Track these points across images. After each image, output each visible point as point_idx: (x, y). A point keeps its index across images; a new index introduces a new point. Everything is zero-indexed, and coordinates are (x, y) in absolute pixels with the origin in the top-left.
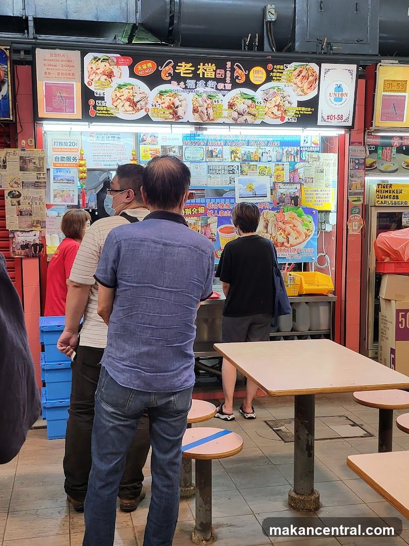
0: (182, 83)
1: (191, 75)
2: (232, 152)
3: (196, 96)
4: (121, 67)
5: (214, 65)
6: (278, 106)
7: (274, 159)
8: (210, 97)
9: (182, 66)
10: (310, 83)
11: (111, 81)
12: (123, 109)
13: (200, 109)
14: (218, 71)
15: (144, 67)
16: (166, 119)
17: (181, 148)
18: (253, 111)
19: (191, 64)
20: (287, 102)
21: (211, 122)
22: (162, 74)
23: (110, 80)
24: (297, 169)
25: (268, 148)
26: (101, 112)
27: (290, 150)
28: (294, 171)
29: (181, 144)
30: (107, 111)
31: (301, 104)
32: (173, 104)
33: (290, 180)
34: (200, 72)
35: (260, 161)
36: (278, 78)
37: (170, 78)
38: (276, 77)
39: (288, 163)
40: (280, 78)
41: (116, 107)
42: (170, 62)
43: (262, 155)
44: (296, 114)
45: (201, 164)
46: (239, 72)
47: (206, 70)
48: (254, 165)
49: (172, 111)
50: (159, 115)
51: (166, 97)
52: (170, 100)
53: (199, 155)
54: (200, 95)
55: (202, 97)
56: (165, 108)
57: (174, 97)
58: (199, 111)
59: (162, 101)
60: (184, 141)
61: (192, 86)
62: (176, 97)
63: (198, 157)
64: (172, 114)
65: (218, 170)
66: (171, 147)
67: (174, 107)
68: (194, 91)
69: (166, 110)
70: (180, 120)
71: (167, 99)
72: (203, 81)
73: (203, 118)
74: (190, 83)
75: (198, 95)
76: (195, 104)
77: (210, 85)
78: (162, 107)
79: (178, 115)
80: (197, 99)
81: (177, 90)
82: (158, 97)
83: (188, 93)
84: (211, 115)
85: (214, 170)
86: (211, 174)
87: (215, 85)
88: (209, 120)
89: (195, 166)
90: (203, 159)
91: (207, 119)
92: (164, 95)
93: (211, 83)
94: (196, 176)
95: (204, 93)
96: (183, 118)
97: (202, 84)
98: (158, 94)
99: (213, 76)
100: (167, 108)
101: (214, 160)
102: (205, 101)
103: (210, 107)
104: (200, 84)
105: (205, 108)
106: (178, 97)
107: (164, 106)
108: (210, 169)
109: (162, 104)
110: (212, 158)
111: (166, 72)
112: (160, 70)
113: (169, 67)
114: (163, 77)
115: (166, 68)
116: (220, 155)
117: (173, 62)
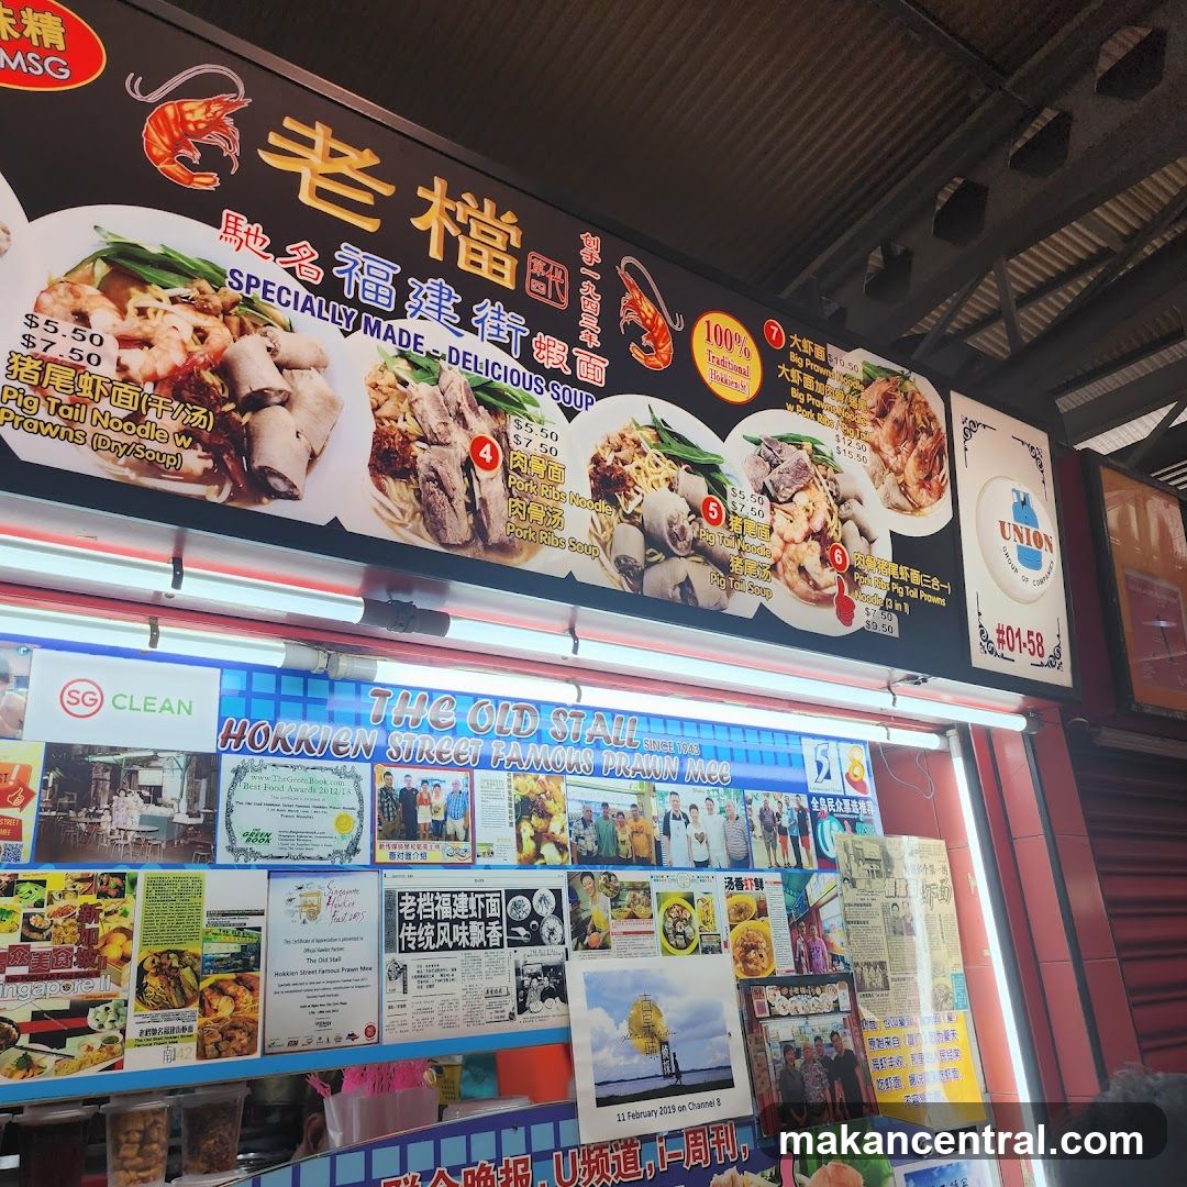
0: (304, 251)
1: (370, 225)
2: (527, 808)
3: (402, 368)
5: (509, 217)
6: (819, 535)
7: (719, 856)
8: (489, 397)
9: (310, 144)
10: (922, 456)
13: (423, 456)
14: (537, 264)
16: (153, 467)
17: (203, 767)
18: (715, 537)
19: (369, 158)
20: (851, 526)
21: (493, 558)
22: (156, 143)
24: (817, 908)
25: (688, 795)
27: (774, 807)
28: (804, 918)
29: (209, 745)
31: (904, 548)
32: (225, 368)
33: (798, 965)
34: (431, 222)
35: (660, 864)
36: (810, 398)
37: (207, 182)
38: (801, 388)
39: (777, 877)
40: (818, 403)
43: (667, 831)
44: (892, 595)
45: (340, 882)
46: (641, 308)
47: (465, 230)
48: (634, 887)
49: (205, 418)
50: (87, 427)
51: (166, 305)
52: (200, 334)
53: (325, 823)
54: (426, 367)
55: (437, 382)
56: (146, 380)
57: (235, 320)
58: (414, 470)
59: (124, 319)
60: (231, 723)
61: (377, 293)
62: (251, 328)
63: (322, 835)
64: (207, 442)
65: (447, 920)
66: (131, 762)
67: (226, 395)
68: (384, 325)
69: (161, 400)
70: (265, 500)
71: (171, 320)
72: (444, 285)
73: (442, 523)
74: (361, 270)
75: (415, 366)
76: (388, 419)
77: (487, 325)
78: (122, 368)
79: (256, 465)
80: (405, 384)
81: (266, 283)
82: (89, 284)
83: (346, 334)
84: (492, 516)
85: (425, 922)
86: (408, 950)
87: (519, 333)
88: (480, 544)
89: (298, 901)
90: (356, 851)
91: (468, 538)
92: (150, 284)
93: (496, 316)
94: (303, 973)
95: (454, 360)
96: (296, 498)
97: (444, 303)
98: (93, 259)
99: (508, 282)
100: (167, 390)
101: (423, 855)
102: (460, 416)
103: (488, 458)
104: (430, 298)
105: (458, 462)
106: (264, 329)
107: (145, 364)
108: (401, 915)
109: (125, 342)
110: (410, 842)
111: (187, 134)
112: (139, 97)
113: (214, 108)
114: (158, 160)
115: (186, 107)
116: (455, 825)
117: (242, 91)
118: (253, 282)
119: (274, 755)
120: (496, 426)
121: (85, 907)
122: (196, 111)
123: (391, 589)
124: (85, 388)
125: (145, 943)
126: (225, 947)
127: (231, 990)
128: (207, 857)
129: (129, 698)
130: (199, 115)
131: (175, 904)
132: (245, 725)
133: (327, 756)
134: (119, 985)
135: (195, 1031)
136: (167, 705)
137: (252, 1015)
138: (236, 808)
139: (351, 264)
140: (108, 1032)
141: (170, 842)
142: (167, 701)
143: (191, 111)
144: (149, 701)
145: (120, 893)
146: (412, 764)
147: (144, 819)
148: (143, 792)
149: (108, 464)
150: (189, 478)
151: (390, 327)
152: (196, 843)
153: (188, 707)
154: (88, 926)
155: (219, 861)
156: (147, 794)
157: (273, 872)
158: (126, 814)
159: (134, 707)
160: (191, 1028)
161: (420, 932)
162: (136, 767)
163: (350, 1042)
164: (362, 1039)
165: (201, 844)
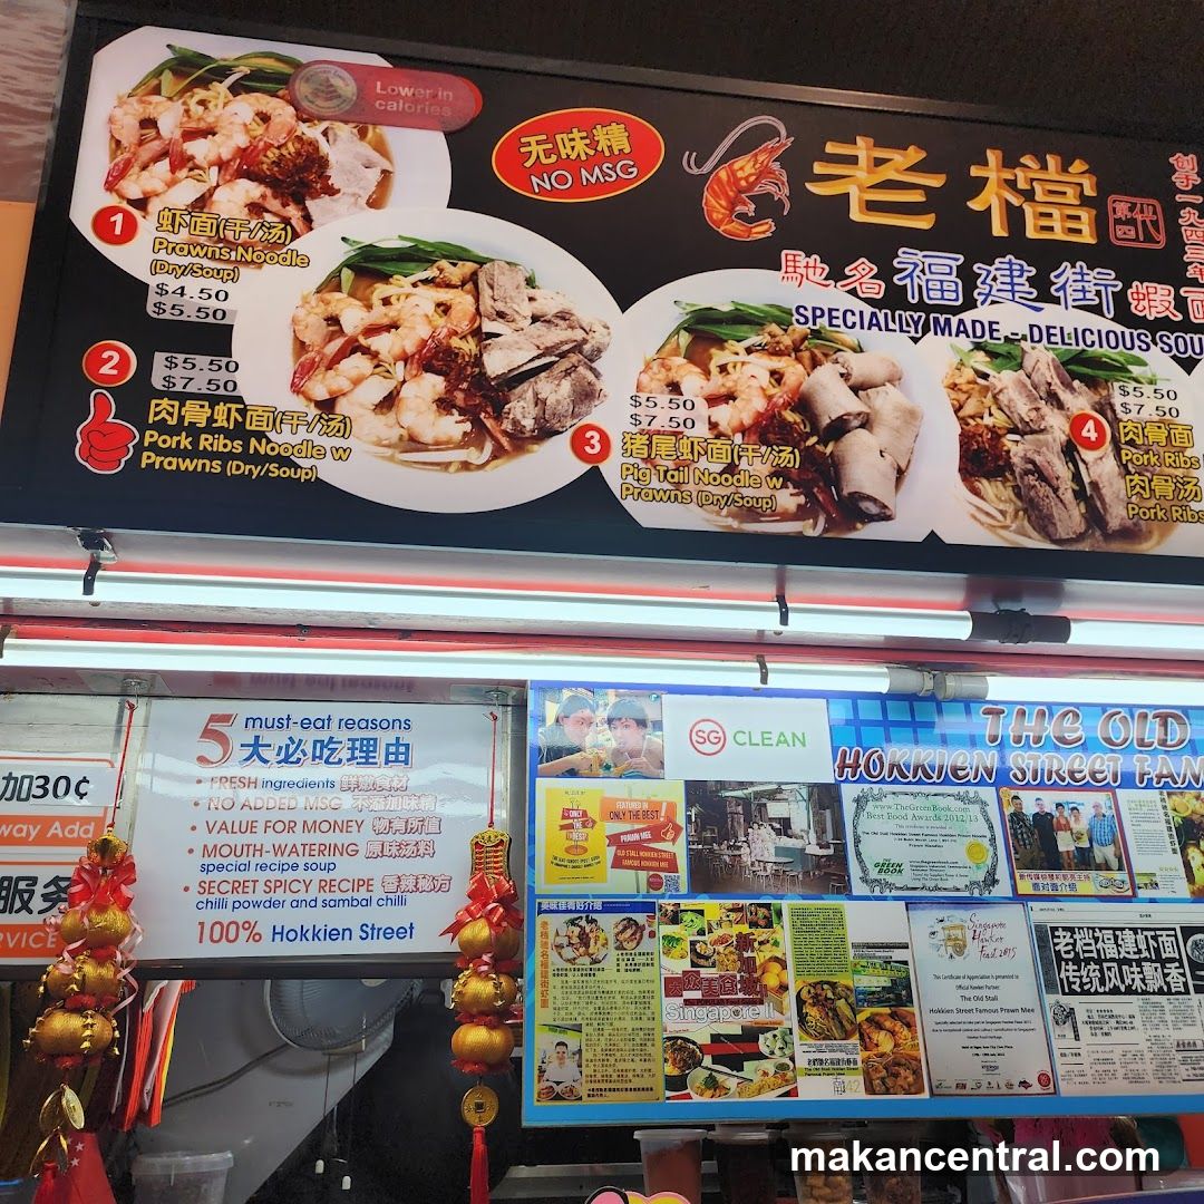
0: (862, 271)
1: (924, 223)
2: (1191, 831)
3: (980, 360)
4: (394, 136)
5: (1078, 166)
8: (1084, 369)
9: (853, 160)
11: (297, 223)
12: (385, 427)
13: (1016, 448)
14: (1120, 207)
15: (574, 145)
16: (752, 513)
17: (825, 798)
19: (914, 155)
21: (1116, 547)
22: (714, 207)
23: (293, 212)
26: (185, 442)
29: (827, 776)
30: (239, 432)
32: (803, 403)
34: (990, 200)
37: (764, 230)
41: (327, 406)
42: (769, 133)
45: (983, 915)
47: (1029, 195)
49: (792, 456)
50: (691, 487)
51: (743, 357)
52: (776, 376)
53: (955, 851)
54: (1007, 354)
55: (1020, 366)
56: (734, 432)
57: (806, 355)
58: (1010, 466)
59: (708, 380)
60: (845, 753)
61: (942, 291)
62: (823, 358)
63: (954, 865)
64: (797, 479)
65: (1112, 960)
66: (758, 795)
67: (808, 430)
68: (954, 321)
69: (750, 447)
70: (859, 525)
71: (749, 370)
72: (1014, 261)
73: (1050, 517)
74: (923, 271)
75: (993, 355)
76: (972, 417)
77: (1069, 290)
78: (713, 426)
79: (845, 493)
80: (985, 376)
81: (830, 310)
82: (677, 355)
83: (915, 340)
84: (1107, 500)
85: (1088, 961)
86: (1072, 992)
87: (1110, 289)
88: (1098, 533)
89: (941, 935)
90: (995, 882)
91: (1082, 528)
92: (726, 341)
93: (1079, 277)
94: (959, 1011)
95: (1036, 338)
96: (888, 518)
97: (1016, 280)
98: (677, 332)
99: (1088, 237)
100: (754, 438)
101: (1073, 886)
102: (1053, 399)
103: (1093, 436)
104: (1000, 279)
105: (1057, 448)
106: (834, 357)
107: (732, 416)
108: (1058, 953)
109: (713, 401)
110: (1055, 873)
111: (740, 191)
112: (695, 171)
113: (761, 159)
114: (719, 223)
115: (736, 166)
116: (1104, 852)
117: (783, 132)
118: (818, 313)
119: (892, 782)
120: (1097, 398)
121: (740, 936)
122: (745, 166)
123: (997, 598)
124: (685, 451)
125: (799, 973)
126: (875, 981)
127: (888, 1024)
128: (843, 888)
129: (747, 734)
130: (749, 170)
131: (821, 935)
132: (858, 753)
133: (946, 782)
134: (782, 1013)
135: (860, 1064)
136: (782, 738)
137: (914, 1053)
138: (863, 838)
139: (912, 267)
140: (779, 1059)
141: (806, 873)
142: (782, 734)
143: (742, 169)
144: (766, 736)
145: (769, 925)
146: (1041, 786)
147: (779, 851)
148: (774, 824)
149: (713, 517)
150: (786, 517)
151: (961, 322)
152: (830, 873)
153: (801, 739)
154: (746, 955)
155: (855, 892)
156: (778, 826)
157: (910, 904)
158: (762, 847)
159: (753, 742)
160: (855, 1062)
161: (1084, 973)
162: (764, 801)
163: (1022, 1090)
164: (1036, 1088)
165: (835, 875)
